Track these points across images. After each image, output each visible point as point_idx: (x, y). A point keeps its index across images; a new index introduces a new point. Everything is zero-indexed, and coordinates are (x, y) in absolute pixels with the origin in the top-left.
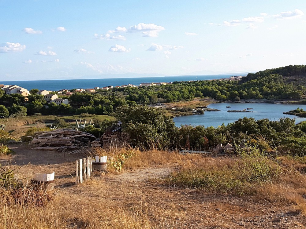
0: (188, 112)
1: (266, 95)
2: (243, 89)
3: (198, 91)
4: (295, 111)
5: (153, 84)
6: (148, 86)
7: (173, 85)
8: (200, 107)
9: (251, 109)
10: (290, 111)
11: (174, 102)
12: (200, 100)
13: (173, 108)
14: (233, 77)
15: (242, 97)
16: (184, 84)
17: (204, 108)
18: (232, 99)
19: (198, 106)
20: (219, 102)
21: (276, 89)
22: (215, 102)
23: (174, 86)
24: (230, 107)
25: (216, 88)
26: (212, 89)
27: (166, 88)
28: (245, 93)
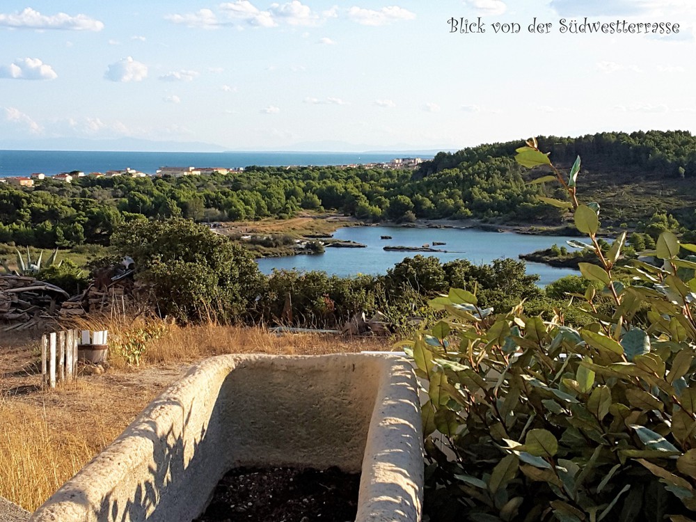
0: (283, 248)
1: (479, 208)
2: (424, 194)
3: (309, 194)
4: (548, 252)
5: (193, 170)
6: (178, 176)
7: (245, 175)
8: (313, 237)
9: (443, 244)
10: (536, 253)
11: (246, 222)
12: (314, 218)
13: (243, 235)
14: (401, 161)
15: (422, 213)
16: (275, 175)
17: (323, 239)
18: (396, 217)
19: (308, 232)
20: (363, 223)
21: (503, 196)
22: (352, 224)
23: (248, 178)
24: (390, 238)
25: (357, 187)
26: (345, 188)
27: (226, 183)
28: (428, 203)
